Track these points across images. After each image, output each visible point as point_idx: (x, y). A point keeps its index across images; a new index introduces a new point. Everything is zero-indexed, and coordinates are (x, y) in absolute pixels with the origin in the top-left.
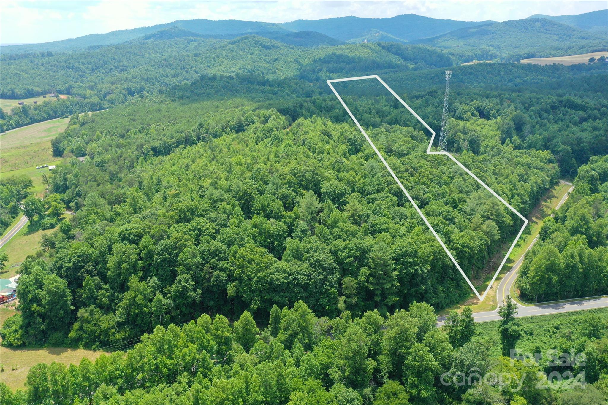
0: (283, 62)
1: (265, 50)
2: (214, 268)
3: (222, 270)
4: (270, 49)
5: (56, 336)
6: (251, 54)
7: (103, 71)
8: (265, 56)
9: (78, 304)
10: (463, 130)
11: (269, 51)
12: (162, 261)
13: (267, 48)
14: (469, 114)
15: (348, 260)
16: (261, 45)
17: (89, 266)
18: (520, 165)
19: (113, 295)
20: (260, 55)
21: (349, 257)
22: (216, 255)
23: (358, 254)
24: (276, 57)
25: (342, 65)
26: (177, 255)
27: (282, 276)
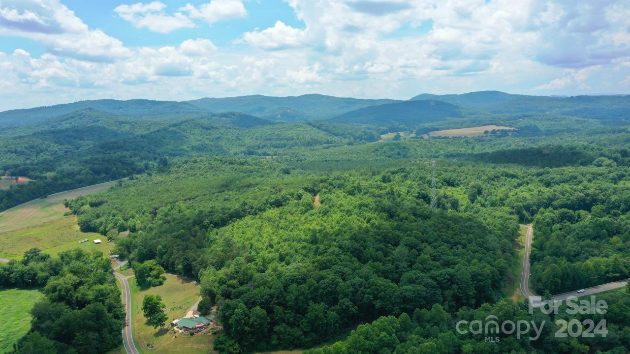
0: (226, 141)
1: (206, 131)
2: (364, 293)
3: (369, 294)
4: (210, 129)
5: (263, 344)
6: (193, 134)
7: (48, 153)
8: (207, 135)
9: (274, 323)
10: (444, 196)
11: (209, 131)
12: (326, 292)
13: (208, 129)
14: (440, 184)
15: (445, 281)
16: (201, 126)
17: (275, 300)
18: (497, 218)
19: (295, 316)
20: (201, 135)
21: (445, 279)
22: (362, 286)
23: (449, 277)
24: (217, 136)
25: (283, 142)
26: (335, 288)
27: (411, 293)
